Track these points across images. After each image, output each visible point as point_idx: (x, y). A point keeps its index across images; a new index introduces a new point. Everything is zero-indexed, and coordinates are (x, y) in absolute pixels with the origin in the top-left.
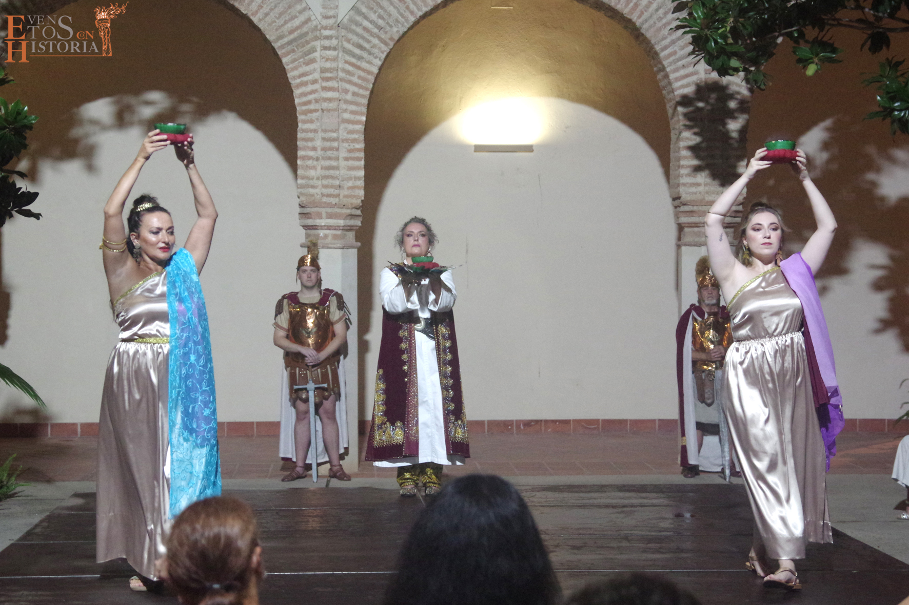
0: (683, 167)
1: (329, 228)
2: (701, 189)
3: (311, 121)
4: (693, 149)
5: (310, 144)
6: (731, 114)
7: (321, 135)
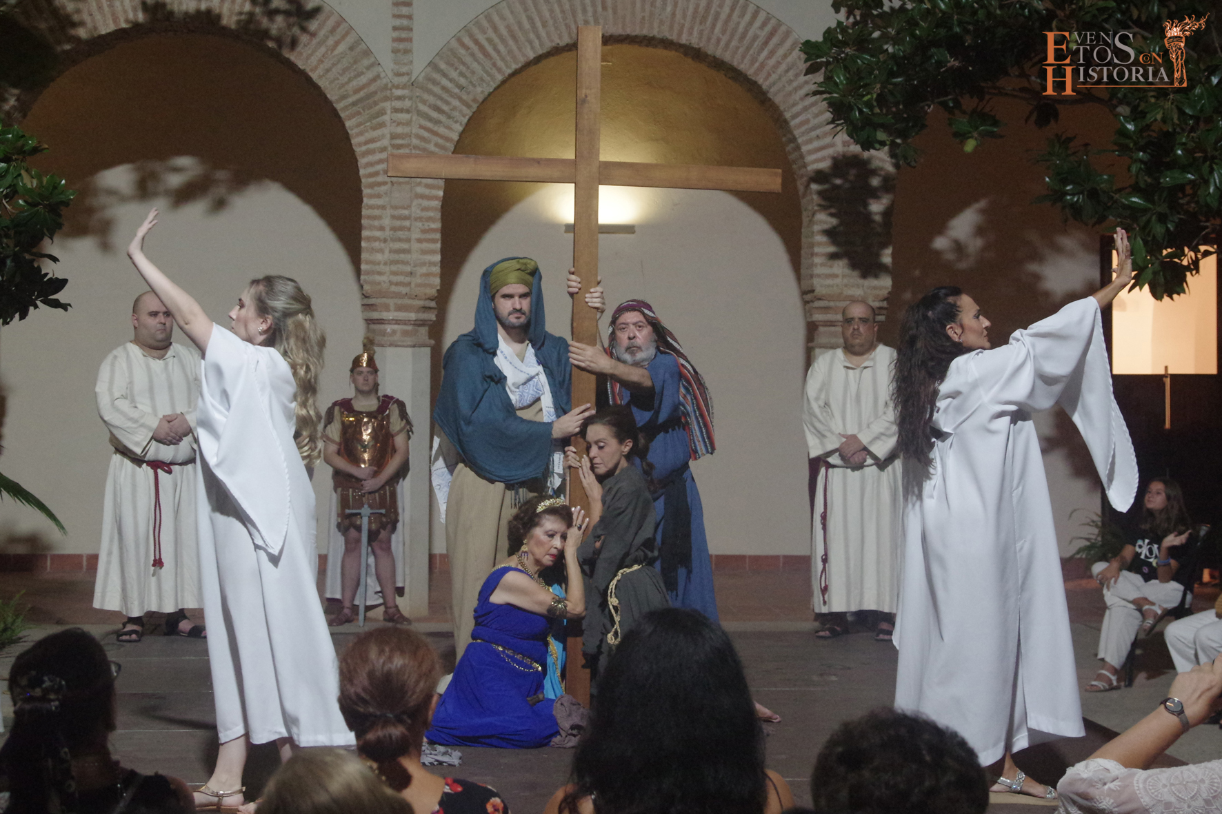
0: (817, 254)
1: (397, 322)
2: (838, 281)
3: (379, 196)
4: (830, 233)
5: (376, 223)
6: (874, 194)
7: (389, 212)
